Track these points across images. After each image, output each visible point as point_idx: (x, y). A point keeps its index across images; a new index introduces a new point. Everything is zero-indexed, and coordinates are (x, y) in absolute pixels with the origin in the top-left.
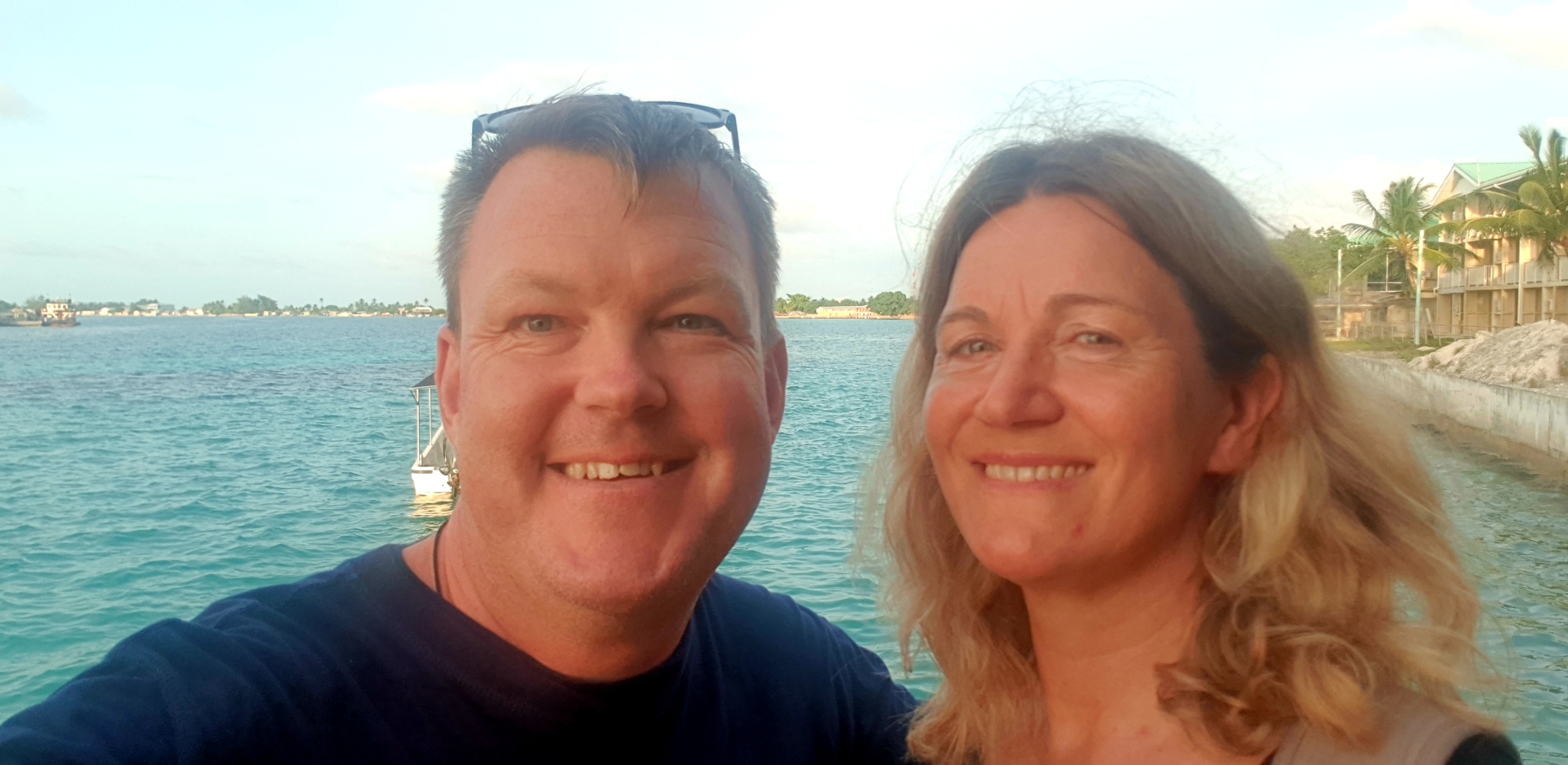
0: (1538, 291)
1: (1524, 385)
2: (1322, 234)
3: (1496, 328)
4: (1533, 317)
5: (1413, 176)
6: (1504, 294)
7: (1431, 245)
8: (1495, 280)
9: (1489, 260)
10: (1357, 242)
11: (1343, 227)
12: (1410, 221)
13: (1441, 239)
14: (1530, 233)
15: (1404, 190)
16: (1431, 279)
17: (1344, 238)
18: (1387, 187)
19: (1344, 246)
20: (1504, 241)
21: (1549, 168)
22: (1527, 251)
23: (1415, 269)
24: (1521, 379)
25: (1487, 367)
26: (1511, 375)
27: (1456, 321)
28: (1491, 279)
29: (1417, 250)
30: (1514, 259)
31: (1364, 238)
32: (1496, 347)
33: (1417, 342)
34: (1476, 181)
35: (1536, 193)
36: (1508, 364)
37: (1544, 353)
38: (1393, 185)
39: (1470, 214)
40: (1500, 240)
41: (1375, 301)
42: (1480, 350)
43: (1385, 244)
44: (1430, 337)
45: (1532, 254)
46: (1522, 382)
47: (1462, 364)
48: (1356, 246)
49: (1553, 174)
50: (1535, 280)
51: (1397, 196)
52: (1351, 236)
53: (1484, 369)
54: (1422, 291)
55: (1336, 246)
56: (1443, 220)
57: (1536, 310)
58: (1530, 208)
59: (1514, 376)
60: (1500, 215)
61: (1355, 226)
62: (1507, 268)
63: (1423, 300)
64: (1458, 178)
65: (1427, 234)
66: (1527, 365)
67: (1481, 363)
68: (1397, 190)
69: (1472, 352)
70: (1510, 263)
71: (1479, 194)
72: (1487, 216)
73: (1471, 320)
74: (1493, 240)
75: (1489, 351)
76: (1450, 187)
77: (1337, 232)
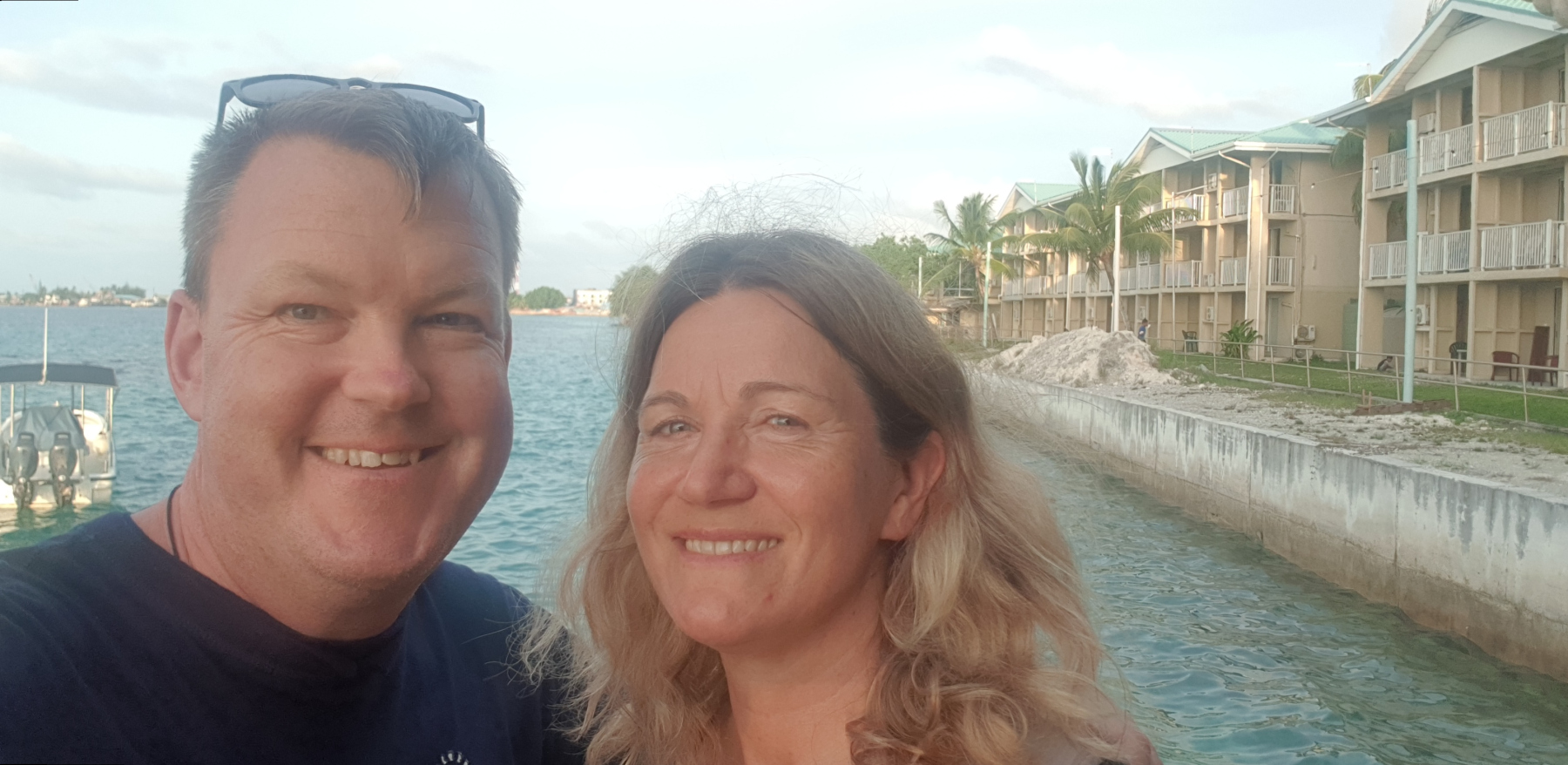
0: (1083, 299)
1: (1071, 385)
2: (905, 242)
3: (1048, 332)
4: (1078, 324)
5: (981, 192)
6: (1055, 302)
7: (997, 256)
8: (1048, 289)
9: (1044, 271)
10: (936, 249)
11: (925, 236)
12: (979, 234)
13: (1004, 251)
14: (1076, 248)
15: (975, 206)
16: (996, 287)
17: (924, 246)
18: (961, 201)
19: (924, 254)
20: (1057, 255)
21: (1092, 192)
22: (1074, 264)
23: (983, 276)
24: (1068, 380)
25: (1041, 368)
26: (1061, 376)
27: (1016, 326)
28: (1045, 288)
29: (985, 260)
30: (1064, 271)
31: (942, 247)
32: (1049, 350)
33: (985, 344)
34: (1034, 200)
35: (1081, 214)
36: (1058, 366)
37: (1088, 357)
38: (966, 200)
39: (1028, 230)
40: (1053, 254)
41: (950, 305)
42: (1036, 353)
43: (958, 253)
44: (996, 341)
45: (1078, 267)
46: (1069, 382)
47: (1022, 366)
48: (935, 254)
49: (1096, 198)
50: (1080, 290)
51: (969, 209)
52: (931, 245)
53: (1038, 370)
54: (989, 298)
55: (917, 254)
56: (1006, 234)
57: (1081, 317)
58: (1076, 226)
59: (1064, 376)
60: (1054, 231)
61: (934, 236)
62: (1058, 279)
63: (989, 306)
64: (1019, 196)
65: (993, 247)
66: (1073, 368)
67: (1035, 365)
68: (969, 205)
69: (1029, 354)
70: (1061, 274)
71: (1035, 211)
72: (1042, 232)
73: (1029, 324)
74: (1046, 254)
75: (1043, 354)
76: (1011, 204)
77: (917, 241)
